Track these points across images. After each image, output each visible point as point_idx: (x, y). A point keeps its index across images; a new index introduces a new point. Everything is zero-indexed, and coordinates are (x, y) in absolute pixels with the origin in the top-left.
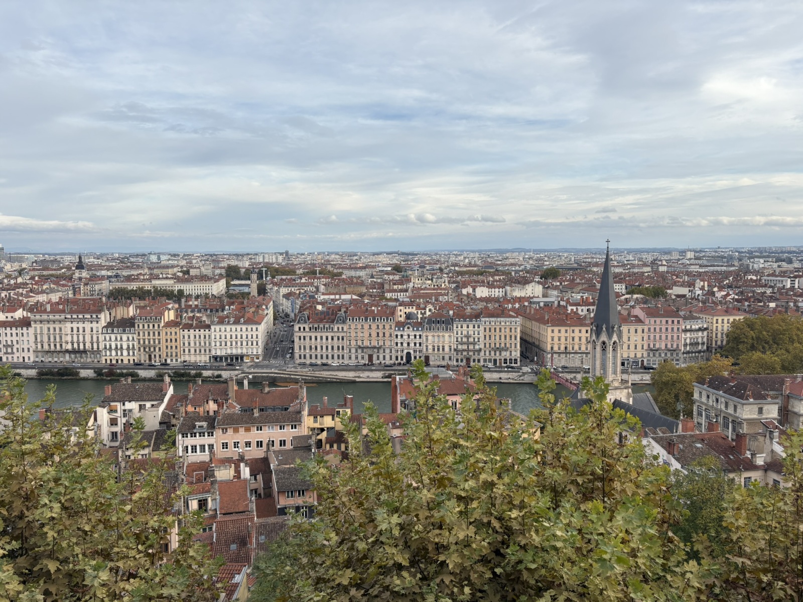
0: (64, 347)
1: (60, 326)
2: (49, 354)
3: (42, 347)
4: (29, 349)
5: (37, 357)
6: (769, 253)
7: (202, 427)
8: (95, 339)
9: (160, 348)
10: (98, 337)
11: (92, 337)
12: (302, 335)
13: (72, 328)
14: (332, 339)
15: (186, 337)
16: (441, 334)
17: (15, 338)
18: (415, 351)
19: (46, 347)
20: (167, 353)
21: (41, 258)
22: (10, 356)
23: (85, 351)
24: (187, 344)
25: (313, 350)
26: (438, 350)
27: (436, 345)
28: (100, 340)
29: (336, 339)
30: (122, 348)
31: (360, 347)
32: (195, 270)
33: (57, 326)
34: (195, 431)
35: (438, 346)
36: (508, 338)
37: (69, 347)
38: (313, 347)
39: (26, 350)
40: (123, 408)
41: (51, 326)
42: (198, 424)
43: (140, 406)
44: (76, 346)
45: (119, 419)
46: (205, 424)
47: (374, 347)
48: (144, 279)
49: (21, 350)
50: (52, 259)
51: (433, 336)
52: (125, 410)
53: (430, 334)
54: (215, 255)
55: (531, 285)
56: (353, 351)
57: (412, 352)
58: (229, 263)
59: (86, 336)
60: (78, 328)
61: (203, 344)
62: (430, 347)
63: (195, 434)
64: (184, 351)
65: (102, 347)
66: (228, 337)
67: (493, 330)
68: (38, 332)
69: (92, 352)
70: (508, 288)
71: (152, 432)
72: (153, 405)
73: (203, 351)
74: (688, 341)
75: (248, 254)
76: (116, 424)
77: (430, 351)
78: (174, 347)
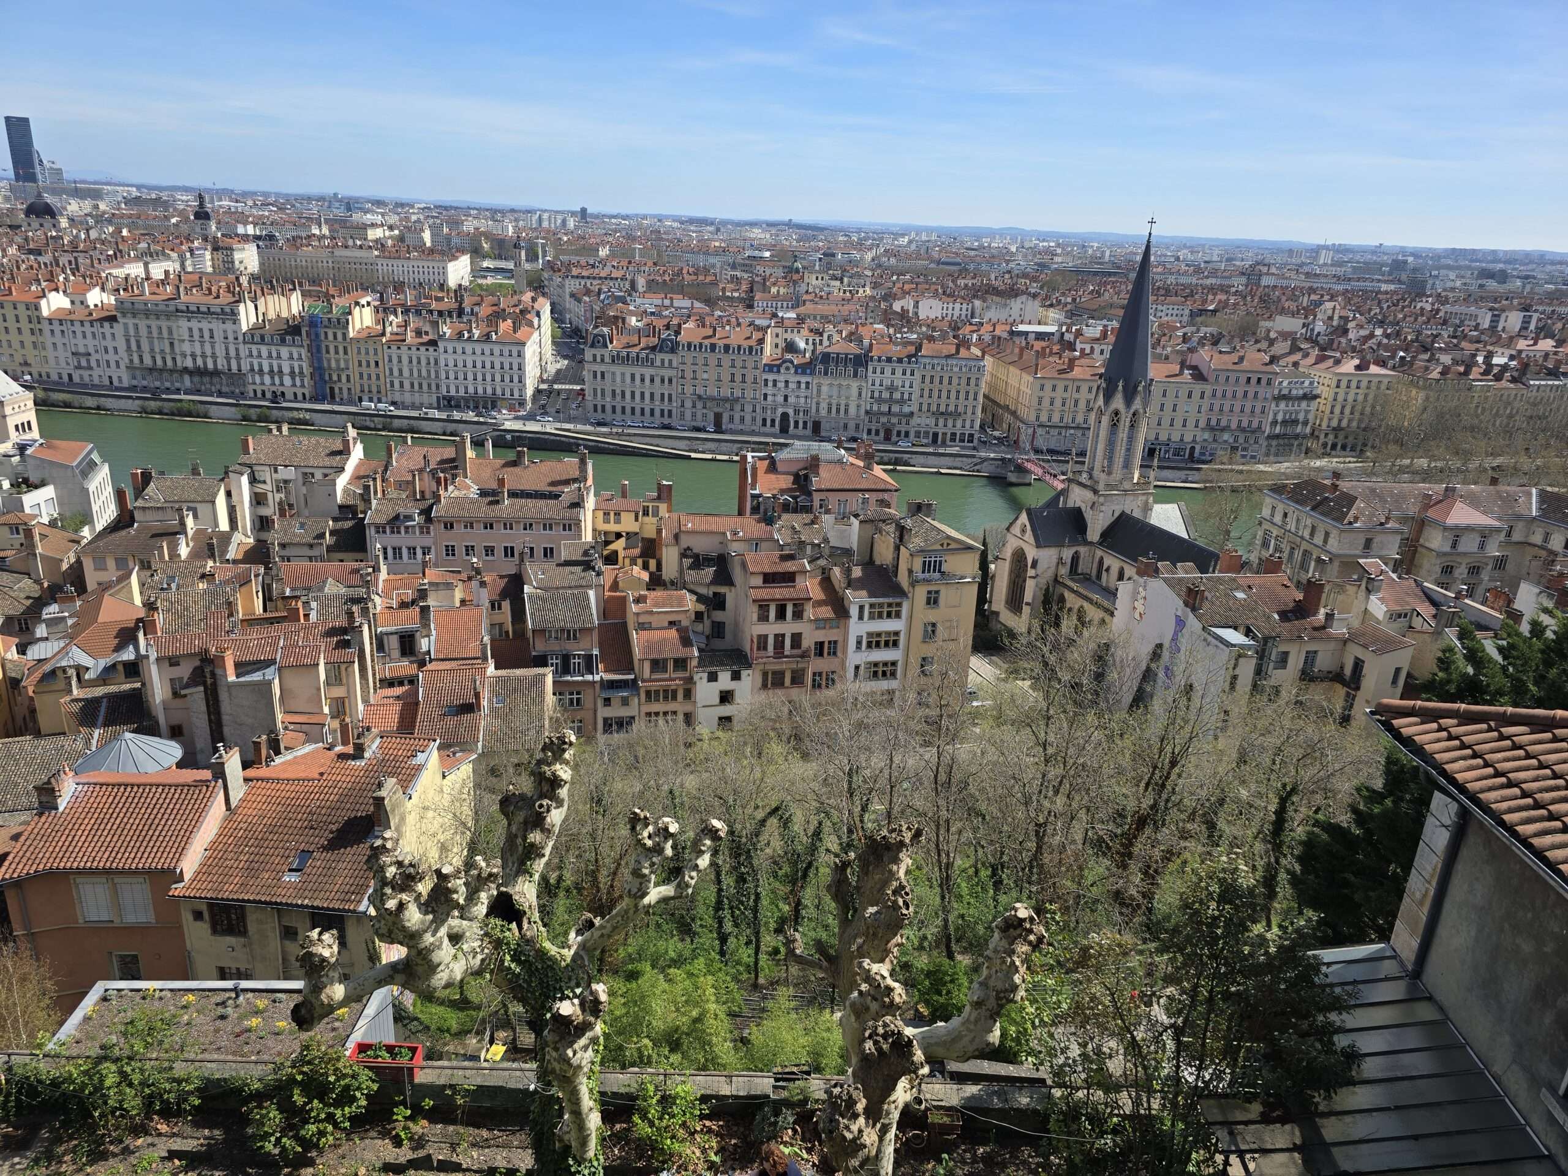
0: (179, 363)
1: (169, 323)
2: (155, 374)
3: (141, 361)
4: (117, 362)
5: (134, 378)
6: (1472, 261)
8: (232, 353)
9: (348, 376)
10: (237, 350)
11: (227, 349)
12: (599, 368)
13: (190, 330)
14: (652, 380)
15: (395, 360)
16: (845, 383)
17: (90, 342)
18: (796, 412)
19: (148, 361)
20: (362, 386)
21: (135, 192)
22: (86, 374)
23: (216, 373)
24: (396, 373)
25: (619, 398)
26: (838, 411)
27: (834, 402)
28: (242, 355)
29: (657, 380)
30: (280, 372)
31: (700, 397)
33: (164, 324)
35: (838, 405)
36: (962, 396)
37: (189, 363)
38: (618, 391)
39: (113, 364)
41: (154, 323)
44: (200, 362)
45: (270, 495)
47: (726, 400)
49: (103, 364)
50: (154, 196)
51: (831, 385)
53: (825, 381)
54: (451, 207)
55: (1019, 299)
56: (688, 404)
57: (791, 412)
58: (478, 225)
59: (217, 346)
60: (201, 330)
61: (424, 373)
62: (824, 405)
64: (392, 385)
65: (245, 368)
66: (470, 364)
67: (937, 380)
68: (132, 332)
69: (229, 374)
70: (977, 303)
73: (425, 387)
74: (1280, 418)
75: (513, 211)
76: (266, 503)
77: (823, 412)
78: (374, 377)
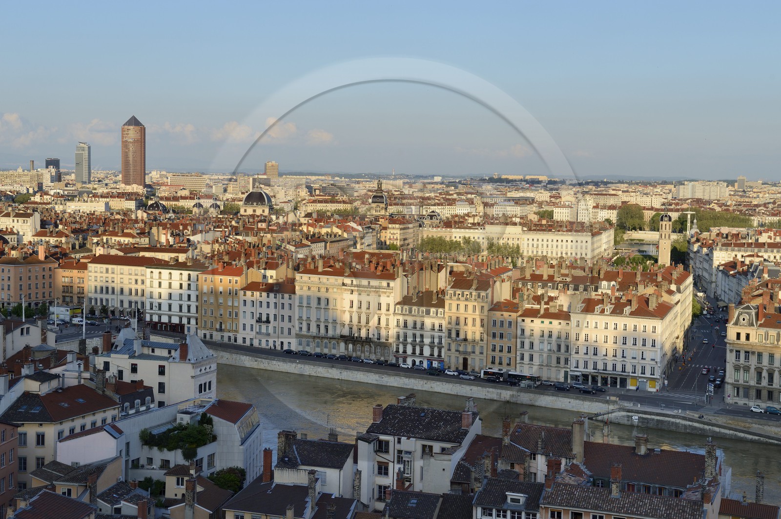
0: (338, 331)
3: (309, 329)
4: (290, 330)
7: (518, 501)
8: (383, 323)
11: (379, 319)
13: (352, 302)
17: (272, 311)
19: (314, 330)
22: (264, 339)
23: (368, 342)
28: (391, 324)
32: (564, 210)
34: (505, 507)
37: (346, 331)
39: (286, 332)
40: (398, 447)
42: (510, 495)
43: (424, 446)
44: (355, 330)
45: (391, 465)
46: (522, 497)
48: (474, 224)
49: (279, 331)
52: (400, 452)
58: (625, 199)
59: (371, 317)
60: (360, 302)
63: (505, 512)
64: (522, 357)
65: (392, 337)
68: (305, 303)
69: (378, 342)
71: (436, 497)
72: (443, 449)
76: (386, 474)
